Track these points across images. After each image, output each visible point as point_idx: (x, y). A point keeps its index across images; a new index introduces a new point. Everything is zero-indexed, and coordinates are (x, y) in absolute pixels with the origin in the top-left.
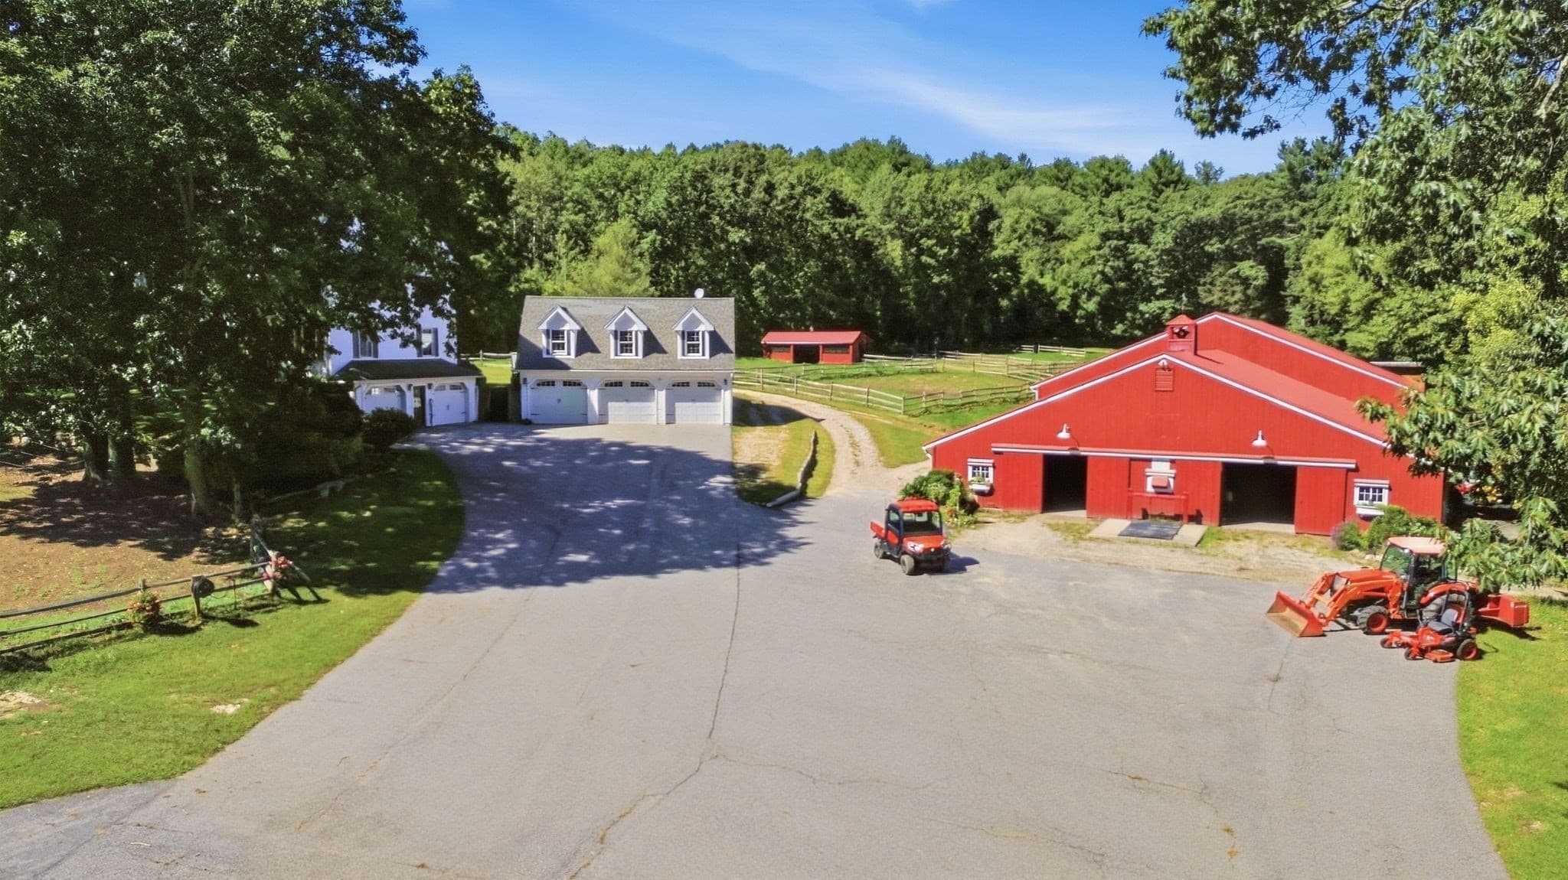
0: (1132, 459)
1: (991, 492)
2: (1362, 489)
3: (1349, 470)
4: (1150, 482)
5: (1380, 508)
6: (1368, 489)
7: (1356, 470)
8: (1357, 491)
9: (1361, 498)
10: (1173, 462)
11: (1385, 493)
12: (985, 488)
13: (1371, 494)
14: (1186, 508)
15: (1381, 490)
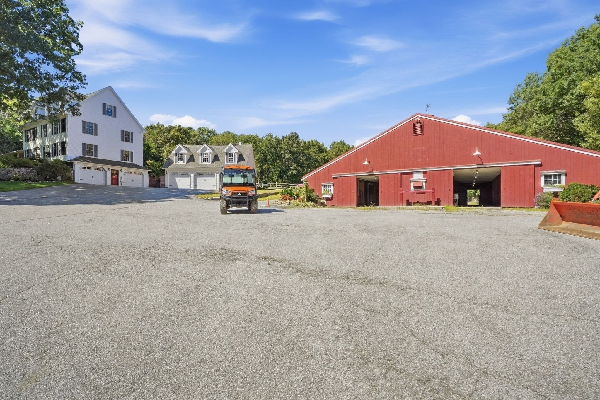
0: (402, 174)
1: (332, 198)
2: (546, 177)
3: (536, 166)
4: (412, 185)
5: (561, 187)
6: (550, 176)
7: (540, 165)
8: (542, 179)
9: (546, 182)
10: (425, 172)
11: (563, 178)
12: (329, 196)
13: (553, 179)
14: (434, 196)
15: (560, 176)
